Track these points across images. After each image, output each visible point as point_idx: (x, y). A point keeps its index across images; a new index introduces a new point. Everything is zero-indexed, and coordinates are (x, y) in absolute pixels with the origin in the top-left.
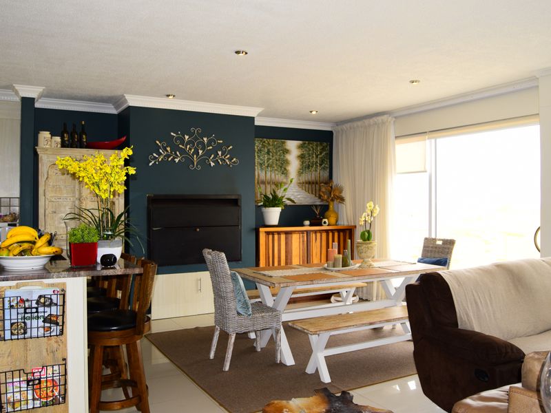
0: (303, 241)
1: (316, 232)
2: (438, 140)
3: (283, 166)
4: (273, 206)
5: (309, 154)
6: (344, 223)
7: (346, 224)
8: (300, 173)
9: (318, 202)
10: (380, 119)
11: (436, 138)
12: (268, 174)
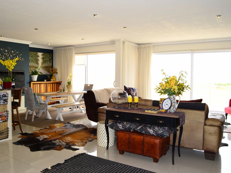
0: (45, 86)
1: (49, 83)
2: (88, 55)
3: (37, 61)
4: (35, 75)
5: (45, 57)
6: (57, 81)
7: (58, 81)
8: (42, 64)
9: (48, 74)
10: (70, 47)
11: (87, 55)
12: (32, 64)
